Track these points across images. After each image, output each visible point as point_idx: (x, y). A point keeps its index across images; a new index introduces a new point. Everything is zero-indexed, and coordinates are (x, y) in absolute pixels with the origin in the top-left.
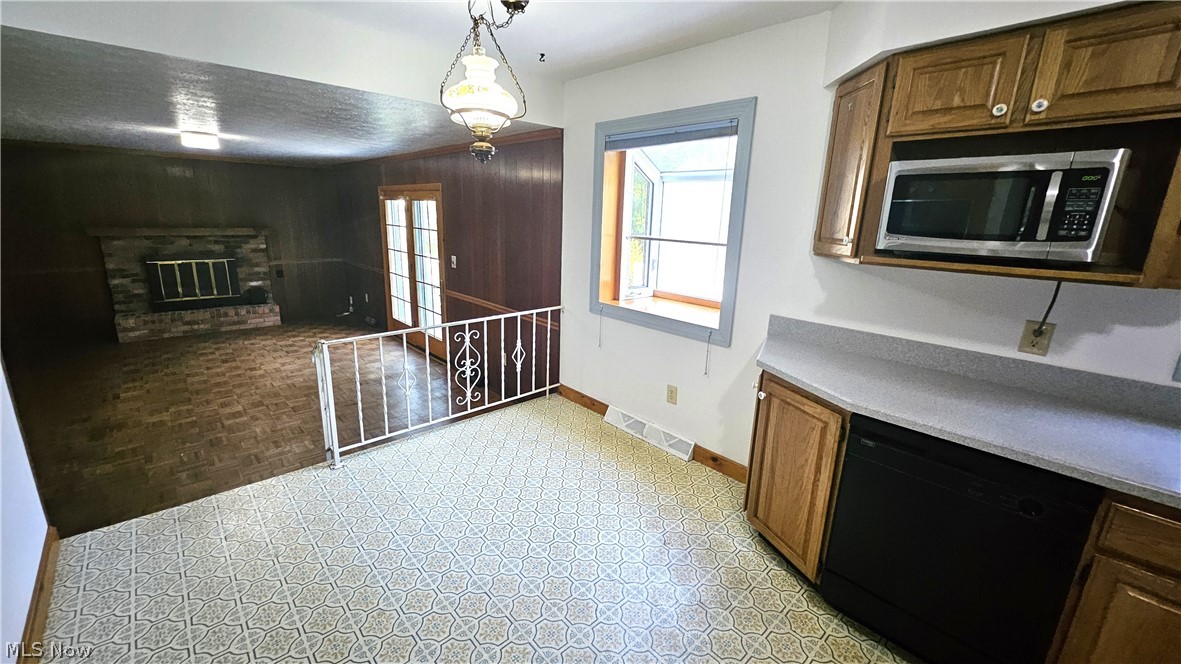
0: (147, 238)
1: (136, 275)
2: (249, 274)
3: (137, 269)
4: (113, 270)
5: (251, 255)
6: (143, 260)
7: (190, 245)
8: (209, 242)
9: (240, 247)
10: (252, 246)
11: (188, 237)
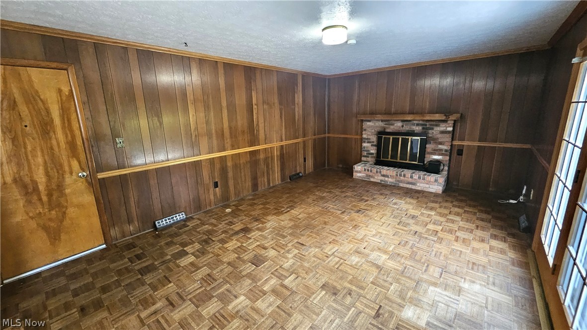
1: (373, 142)
2: (435, 150)
3: (374, 139)
4: (365, 139)
5: (439, 136)
6: (378, 134)
9: (433, 129)
10: (442, 128)
11: (402, 121)
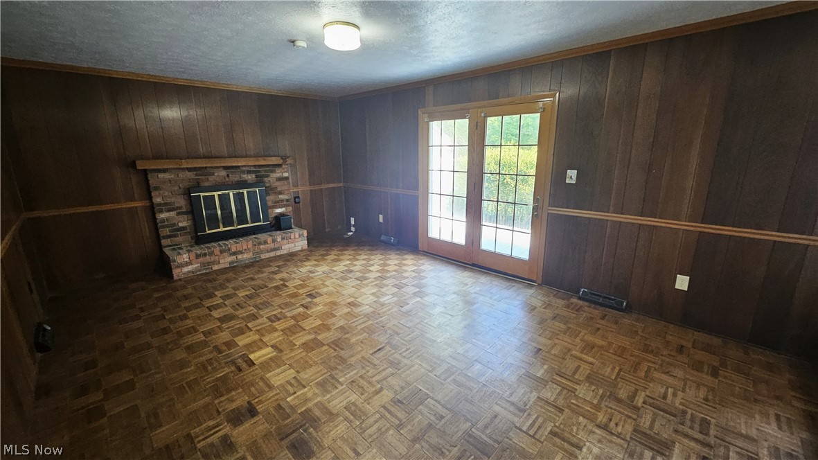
0: (189, 169)
1: (180, 208)
2: (276, 202)
3: (181, 202)
4: (160, 205)
5: (278, 184)
6: (187, 192)
7: (228, 176)
8: (243, 172)
9: (268, 176)
10: (278, 175)
11: (226, 168)
